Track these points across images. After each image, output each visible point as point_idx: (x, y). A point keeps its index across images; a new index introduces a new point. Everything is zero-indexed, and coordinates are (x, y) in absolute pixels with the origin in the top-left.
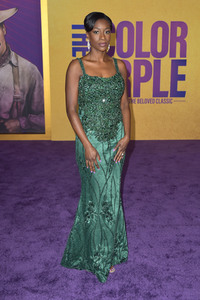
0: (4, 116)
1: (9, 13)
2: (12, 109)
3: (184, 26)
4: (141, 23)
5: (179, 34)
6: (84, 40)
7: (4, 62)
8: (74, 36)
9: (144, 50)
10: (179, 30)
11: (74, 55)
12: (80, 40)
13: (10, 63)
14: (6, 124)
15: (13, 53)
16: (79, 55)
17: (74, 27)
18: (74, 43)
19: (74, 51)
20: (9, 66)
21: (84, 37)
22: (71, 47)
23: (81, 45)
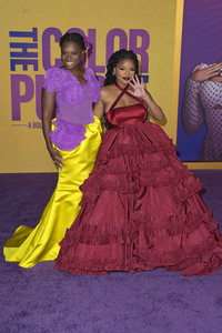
3: (145, 35)
4: (94, 31)
5: (139, 45)
6: (25, 50)
8: (12, 45)
9: (97, 64)
10: (139, 39)
11: (13, 69)
12: (20, 50)
16: (19, 68)
17: (13, 34)
18: (12, 54)
19: (13, 64)
21: (25, 46)
22: (9, 58)
23: (21, 56)
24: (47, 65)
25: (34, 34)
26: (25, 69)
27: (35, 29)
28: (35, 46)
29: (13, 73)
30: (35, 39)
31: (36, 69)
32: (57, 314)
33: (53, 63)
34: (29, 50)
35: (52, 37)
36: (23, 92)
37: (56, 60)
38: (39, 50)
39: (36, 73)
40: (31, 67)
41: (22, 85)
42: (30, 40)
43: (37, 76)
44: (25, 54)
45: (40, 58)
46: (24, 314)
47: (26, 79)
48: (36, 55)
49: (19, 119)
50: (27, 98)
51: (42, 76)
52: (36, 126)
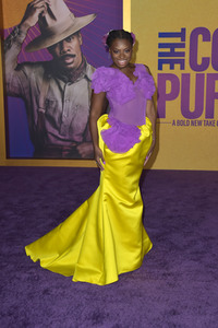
0: (77, 138)
1: (86, 20)
2: (85, 130)
6: (172, 50)
7: (79, 76)
8: (161, 46)
11: (160, 68)
12: (168, 50)
13: (86, 77)
14: (79, 148)
15: (89, 66)
16: (166, 68)
17: (162, 35)
18: (160, 54)
19: (161, 63)
20: (84, 81)
21: (172, 46)
22: (157, 58)
23: (169, 56)
24: (194, 66)
25: (182, 34)
26: (172, 68)
27: (183, 30)
28: (183, 46)
29: (160, 72)
30: (183, 39)
31: (182, 68)
32: (208, 317)
33: (199, 62)
34: (177, 50)
35: (200, 37)
36: (168, 90)
37: (203, 59)
38: (187, 50)
39: (183, 72)
40: (177, 66)
41: (169, 84)
42: (178, 40)
43: (183, 75)
44: (172, 53)
45: (187, 58)
46: (174, 313)
47: (172, 77)
48: (183, 54)
49: (164, 117)
50: (173, 96)
51: (189, 75)
52: (180, 123)
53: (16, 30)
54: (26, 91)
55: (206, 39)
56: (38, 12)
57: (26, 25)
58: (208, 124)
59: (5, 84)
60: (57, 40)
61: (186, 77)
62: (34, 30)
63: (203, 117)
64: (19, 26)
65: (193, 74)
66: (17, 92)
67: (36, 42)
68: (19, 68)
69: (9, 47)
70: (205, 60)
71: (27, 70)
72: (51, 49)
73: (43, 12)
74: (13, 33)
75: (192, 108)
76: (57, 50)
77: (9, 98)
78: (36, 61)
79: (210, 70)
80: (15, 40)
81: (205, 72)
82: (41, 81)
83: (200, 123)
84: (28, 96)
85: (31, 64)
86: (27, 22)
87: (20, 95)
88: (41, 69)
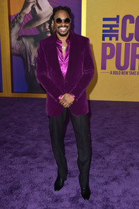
6: (111, 29)
8: (104, 26)
11: (103, 40)
12: (108, 29)
16: (107, 39)
17: (105, 19)
18: (104, 31)
19: (104, 37)
21: (111, 26)
22: (102, 33)
23: (109, 32)
24: (124, 38)
25: (117, 19)
26: (111, 39)
27: (118, 16)
28: (117, 26)
29: (104, 42)
30: (118, 22)
31: (117, 39)
33: (127, 36)
34: (114, 29)
35: (128, 21)
36: (108, 53)
38: (120, 29)
39: (117, 42)
40: (114, 38)
41: (108, 49)
42: (115, 23)
43: (117, 44)
44: (111, 31)
45: (120, 33)
47: (111, 45)
48: (117, 31)
49: (105, 69)
50: (111, 57)
51: (121, 44)
52: (115, 73)
53: (18, 16)
54: (24, 53)
55: (132, 22)
56: (31, 5)
57: (24, 13)
58: (131, 73)
59: (11, 48)
60: (42, 22)
61: (119, 45)
62: (29, 16)
63: (128, 70)
64: (20, 14)
65: (123, 44)
66: (18, 53)
67: (29, 23)
68: (19, 39)
69: (14, 26)
70: (131, 35)
71: (24, 40)
72: (39, 27)
73: (34, 5)
74: (16, 17)
75: (122, 64)
76: (42, 28)
77: (13, 57)
78: (29, 35)
79: (134, 41)
80: (17, 21)
81: (131, 42)
82: (32, 46)
83: (127, 73)
84: (24, 56)
85: (26, 37)
86: (25, 11)
87: (20, 55)
88: (32, 40)
